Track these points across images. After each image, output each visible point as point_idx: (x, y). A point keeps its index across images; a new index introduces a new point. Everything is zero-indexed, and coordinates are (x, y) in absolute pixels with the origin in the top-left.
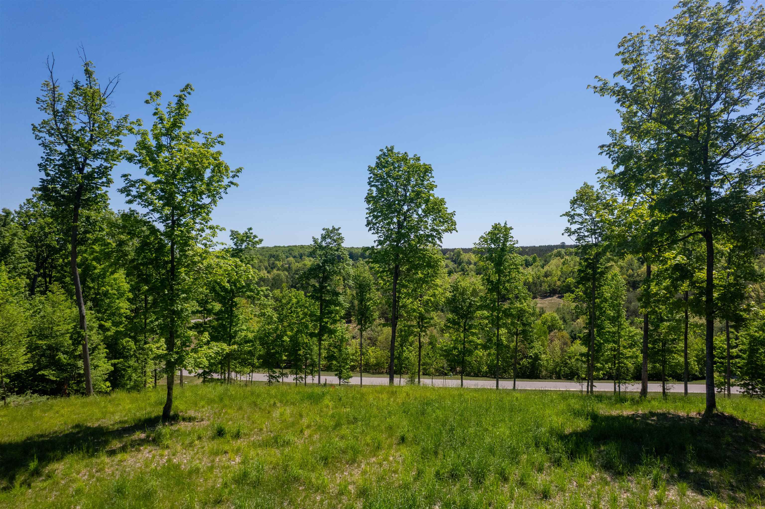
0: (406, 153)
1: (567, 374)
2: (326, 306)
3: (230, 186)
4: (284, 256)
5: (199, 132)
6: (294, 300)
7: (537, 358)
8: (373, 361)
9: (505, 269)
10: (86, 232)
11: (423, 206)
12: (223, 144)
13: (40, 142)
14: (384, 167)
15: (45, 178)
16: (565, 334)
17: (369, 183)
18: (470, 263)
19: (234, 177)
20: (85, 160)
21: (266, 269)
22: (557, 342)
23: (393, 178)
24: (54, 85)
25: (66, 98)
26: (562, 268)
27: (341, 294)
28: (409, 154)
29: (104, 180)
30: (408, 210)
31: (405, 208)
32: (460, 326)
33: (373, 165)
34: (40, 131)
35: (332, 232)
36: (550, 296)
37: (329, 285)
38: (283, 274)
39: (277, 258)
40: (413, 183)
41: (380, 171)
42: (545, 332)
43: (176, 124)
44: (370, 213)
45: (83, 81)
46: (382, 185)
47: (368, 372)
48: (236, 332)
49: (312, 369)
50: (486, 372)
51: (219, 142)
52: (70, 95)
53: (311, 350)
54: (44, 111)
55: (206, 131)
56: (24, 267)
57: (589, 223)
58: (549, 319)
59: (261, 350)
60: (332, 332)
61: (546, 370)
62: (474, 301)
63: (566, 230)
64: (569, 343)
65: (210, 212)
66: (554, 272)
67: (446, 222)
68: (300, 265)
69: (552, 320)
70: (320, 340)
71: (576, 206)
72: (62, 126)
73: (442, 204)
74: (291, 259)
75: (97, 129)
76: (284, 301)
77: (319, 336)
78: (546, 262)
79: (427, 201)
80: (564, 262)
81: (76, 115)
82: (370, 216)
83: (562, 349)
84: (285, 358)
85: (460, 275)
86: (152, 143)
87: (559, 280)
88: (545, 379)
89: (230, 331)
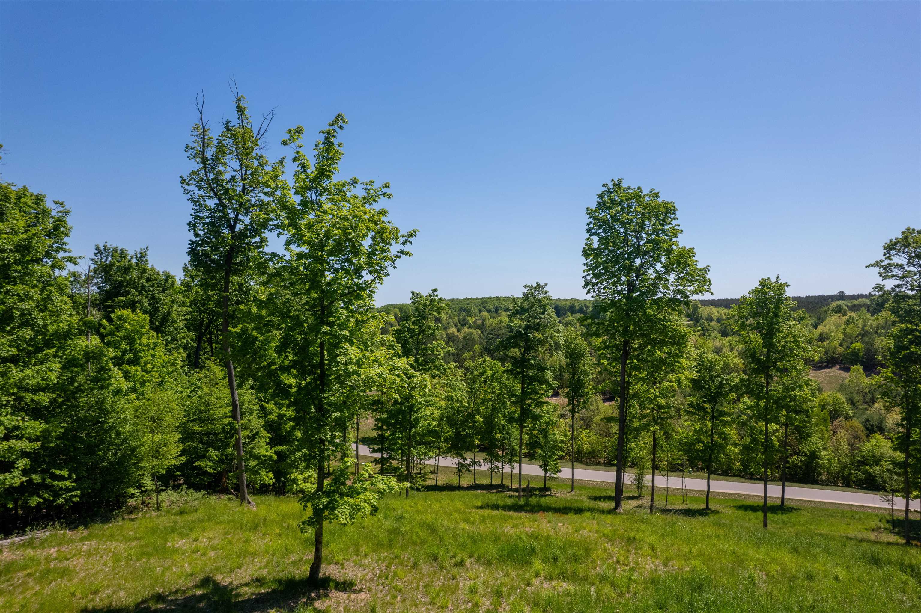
0: (639, 188)
1: (860, 480)
2: (529, 384)
3: (399, 257)
4: (477, 311)
5: (356, 183)
6: (489, 372)
7: (813, 456)
8: (586, 447)
9: (778, 342)
10: (238, 303)
11: (663, 260)
12: (389, 196)
13: (189, 196)
14: (610, 208)
15: (194, 239)
16: (857, 423)
17: (588, 231)
18: (711, 320)
19: (405, 243)
20: (237, 216)
21: (456, 326)
22: (842, 434)
23: (621, 222)
24: (203, 128)
25: (215, 143)
26: (845, 329)
27: (548, 369)
28: (643, 189)
29: (257, 239)
30: (641, 265)
31: (638, 261)
32: (707, 412)
33: (593, 206)
34: (188, 184)
35: (536, 289)
36: (827, 367)
37: (534, 358)
38: (476, 333)
39: (469, 313)
40: (649, 228)
41: (603, 214)
42: (825, 420)
43: (323, 174)
44: (589, 270)
45: (235, 121)
46: (604, 232)
47: (581, 461)
48: (417, 419)
49: (511, 459)
50: (740, 470)
51: (384, 195)
52: (220, 138)
53: (510, 435)
54: (193, 160)
55: (367, 180)
56: (184, 338)
57: (915, 277)
58: (830, 400)
59: (449, 432)
60: (536, 418)
61: (828, 473)
62: (726, 380)
63: (876, 288)
64: (863, 435)
65: (374, 292)
66: (833, 334)
67: (696, 280)
68: (495, 321)
69: (834, 403)
70: (522, 427)
71: (893, 252)
72: (211, 177)
73: (690, 257)
74: (485, 314)
75: (250, 176)
76: (476, 373)
77: (521, 421)
78: (820, 320)
79: (669, 252)
80: (848, 321)
81: (227, 161)
82: (589, 275)
83: (852, 445)
84: (477, 442)
85: (699, 336)
86: (295, 200)
87: (841, 345)
88: (827, 485)
89: (410, 417)
